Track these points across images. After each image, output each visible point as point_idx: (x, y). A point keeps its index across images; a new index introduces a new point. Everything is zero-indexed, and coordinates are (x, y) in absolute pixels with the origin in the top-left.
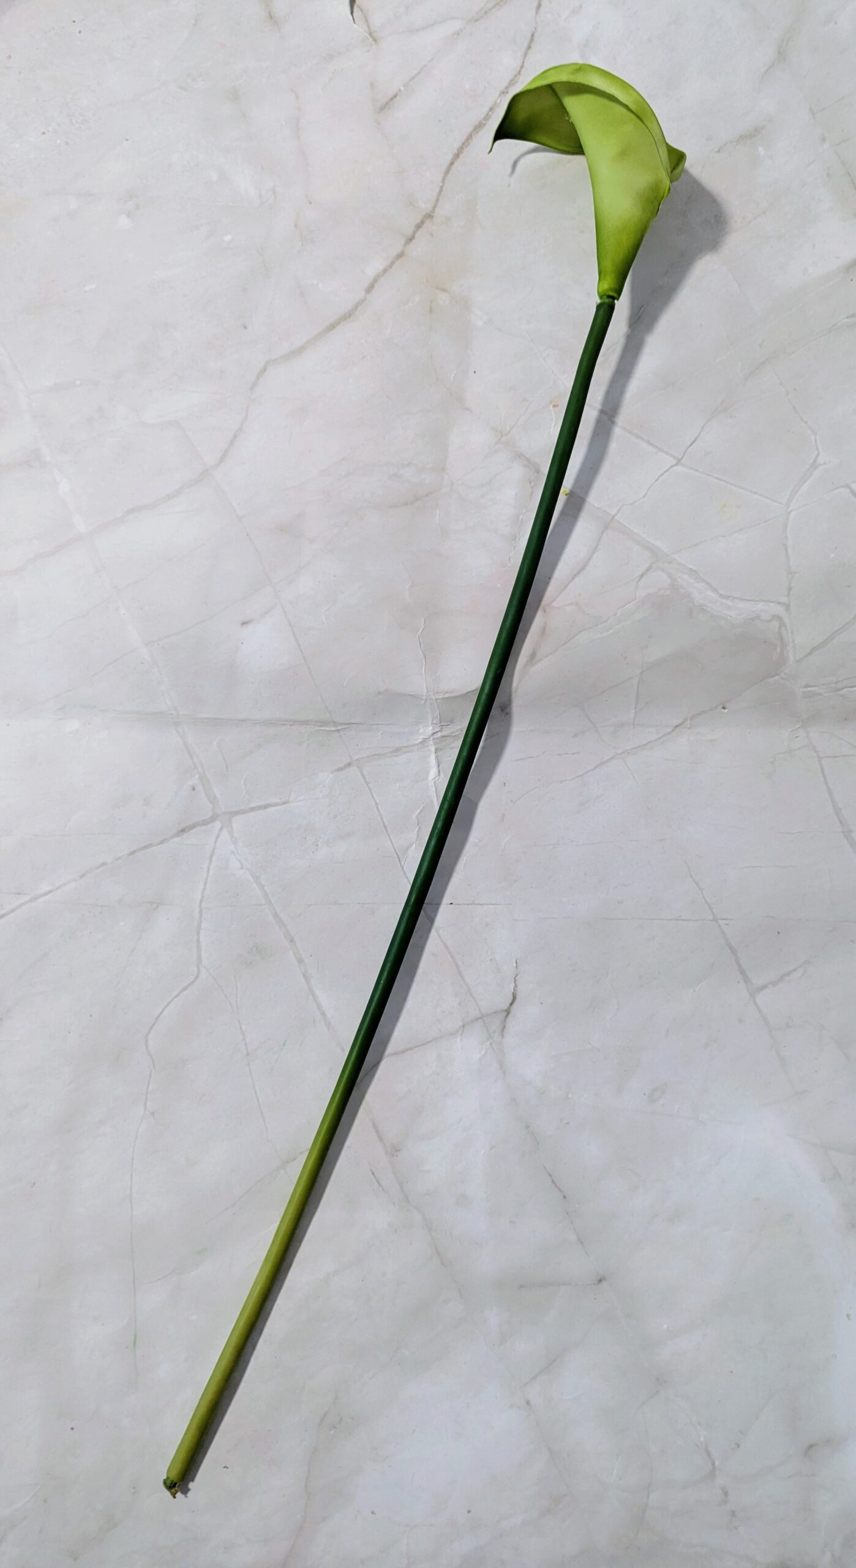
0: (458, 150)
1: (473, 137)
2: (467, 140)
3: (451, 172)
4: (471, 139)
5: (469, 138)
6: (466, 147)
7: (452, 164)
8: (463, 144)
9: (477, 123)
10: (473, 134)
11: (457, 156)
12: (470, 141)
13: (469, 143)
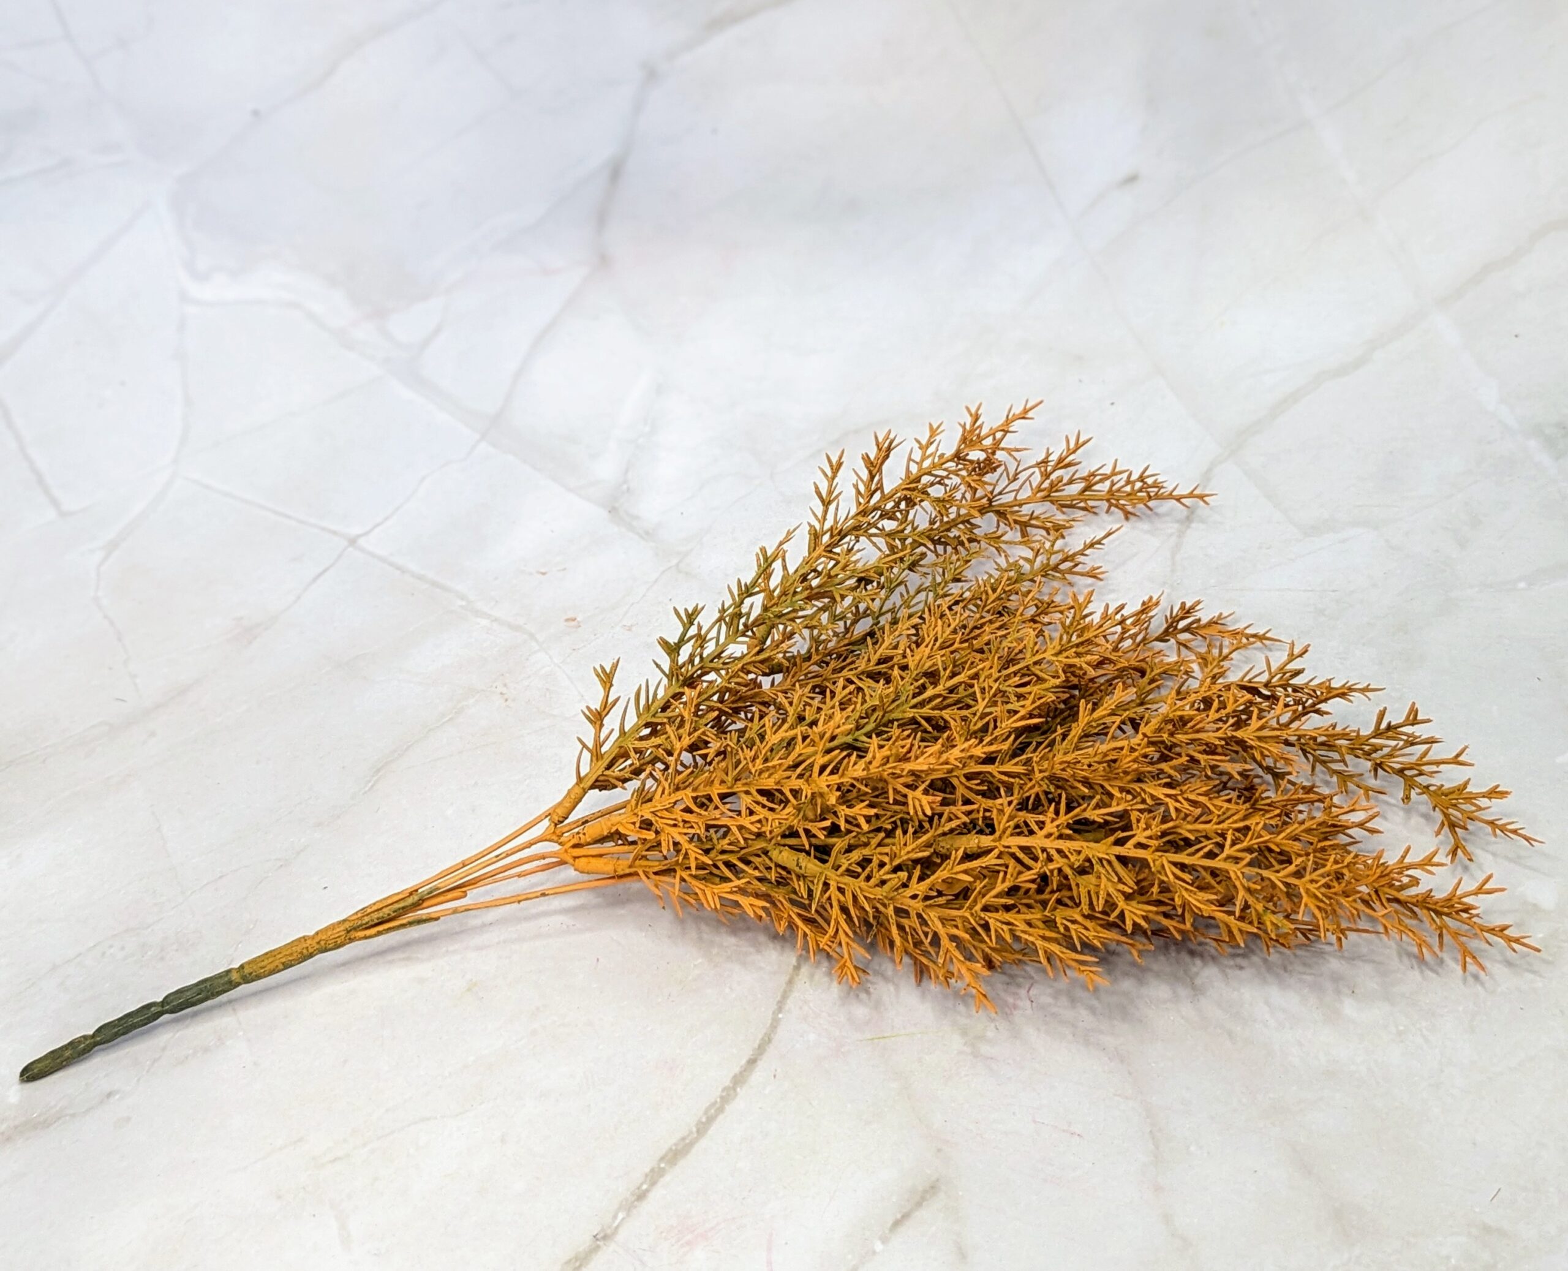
0: (736, 1095)
1: (694, 1129)
2: (711, 1120)
3: (756, 1046)
4: (699, 1122)
5: (702, 1128)
6: (716, 1102)
7: (752, 1062)
8: (721, 1110)
9: (682, 1163)
10: (695, 1135)
11: (739, 1080)
12: (704, 1120)
13: (706, 1112)
